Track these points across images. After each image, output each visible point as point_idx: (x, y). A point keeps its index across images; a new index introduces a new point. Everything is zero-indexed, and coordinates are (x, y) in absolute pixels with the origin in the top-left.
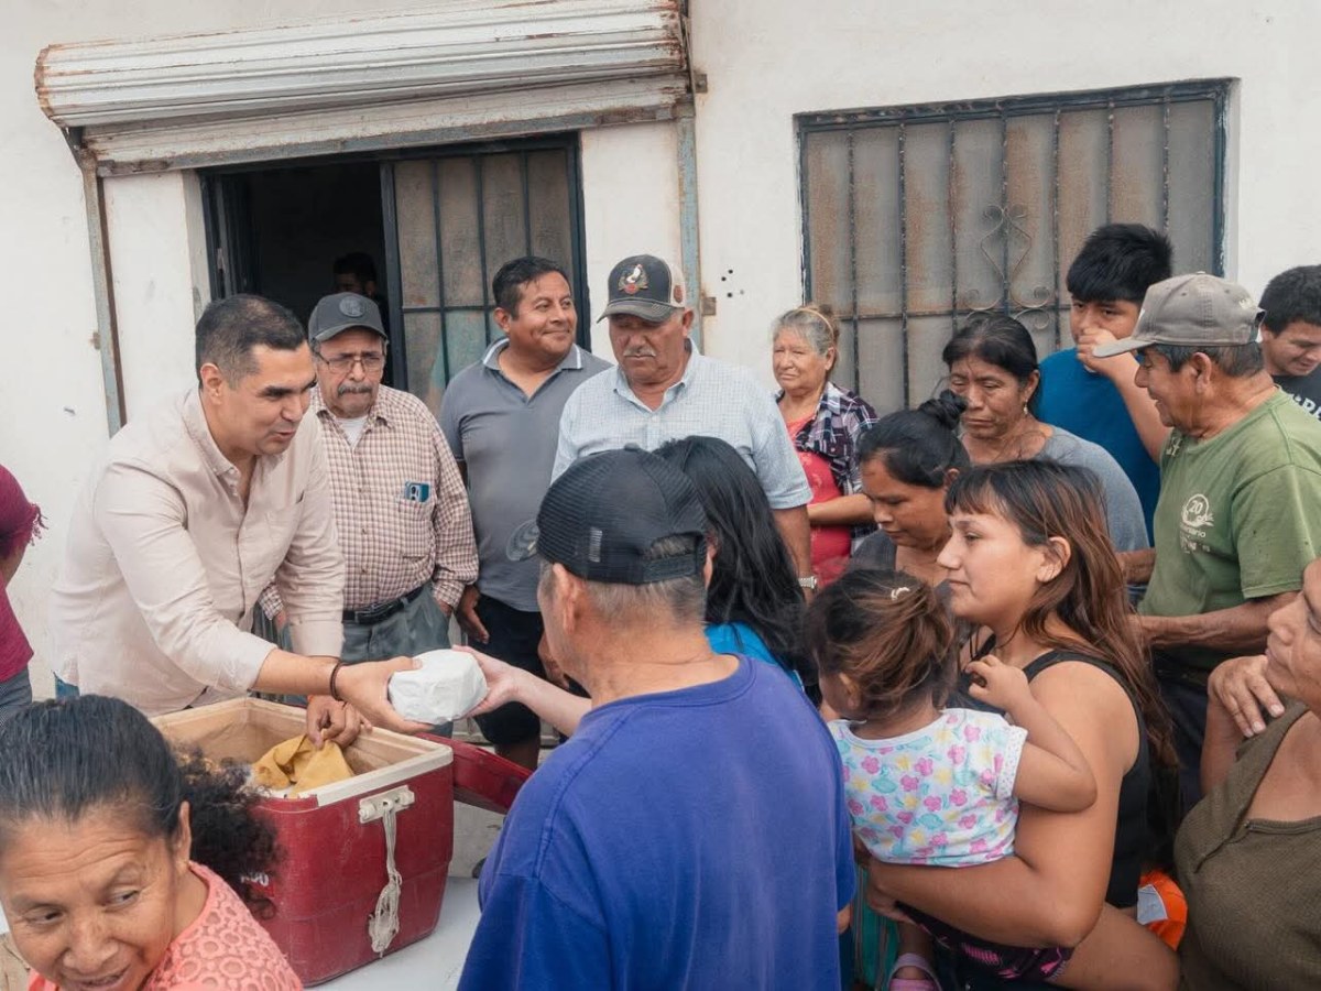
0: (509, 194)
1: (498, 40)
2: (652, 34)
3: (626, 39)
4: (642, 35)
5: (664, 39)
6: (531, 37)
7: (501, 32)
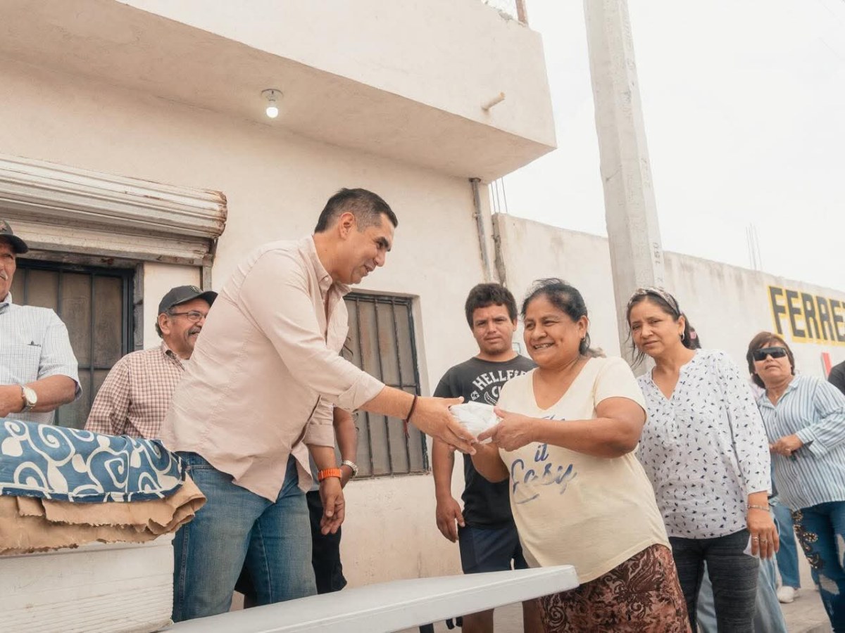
0: (80, 298)
1: (126, 193)
2: (214, 213)
3: (199, 211)
4: (208, 212)
5: (218, 217)
6: (147, 197)
7: (129, 189)
